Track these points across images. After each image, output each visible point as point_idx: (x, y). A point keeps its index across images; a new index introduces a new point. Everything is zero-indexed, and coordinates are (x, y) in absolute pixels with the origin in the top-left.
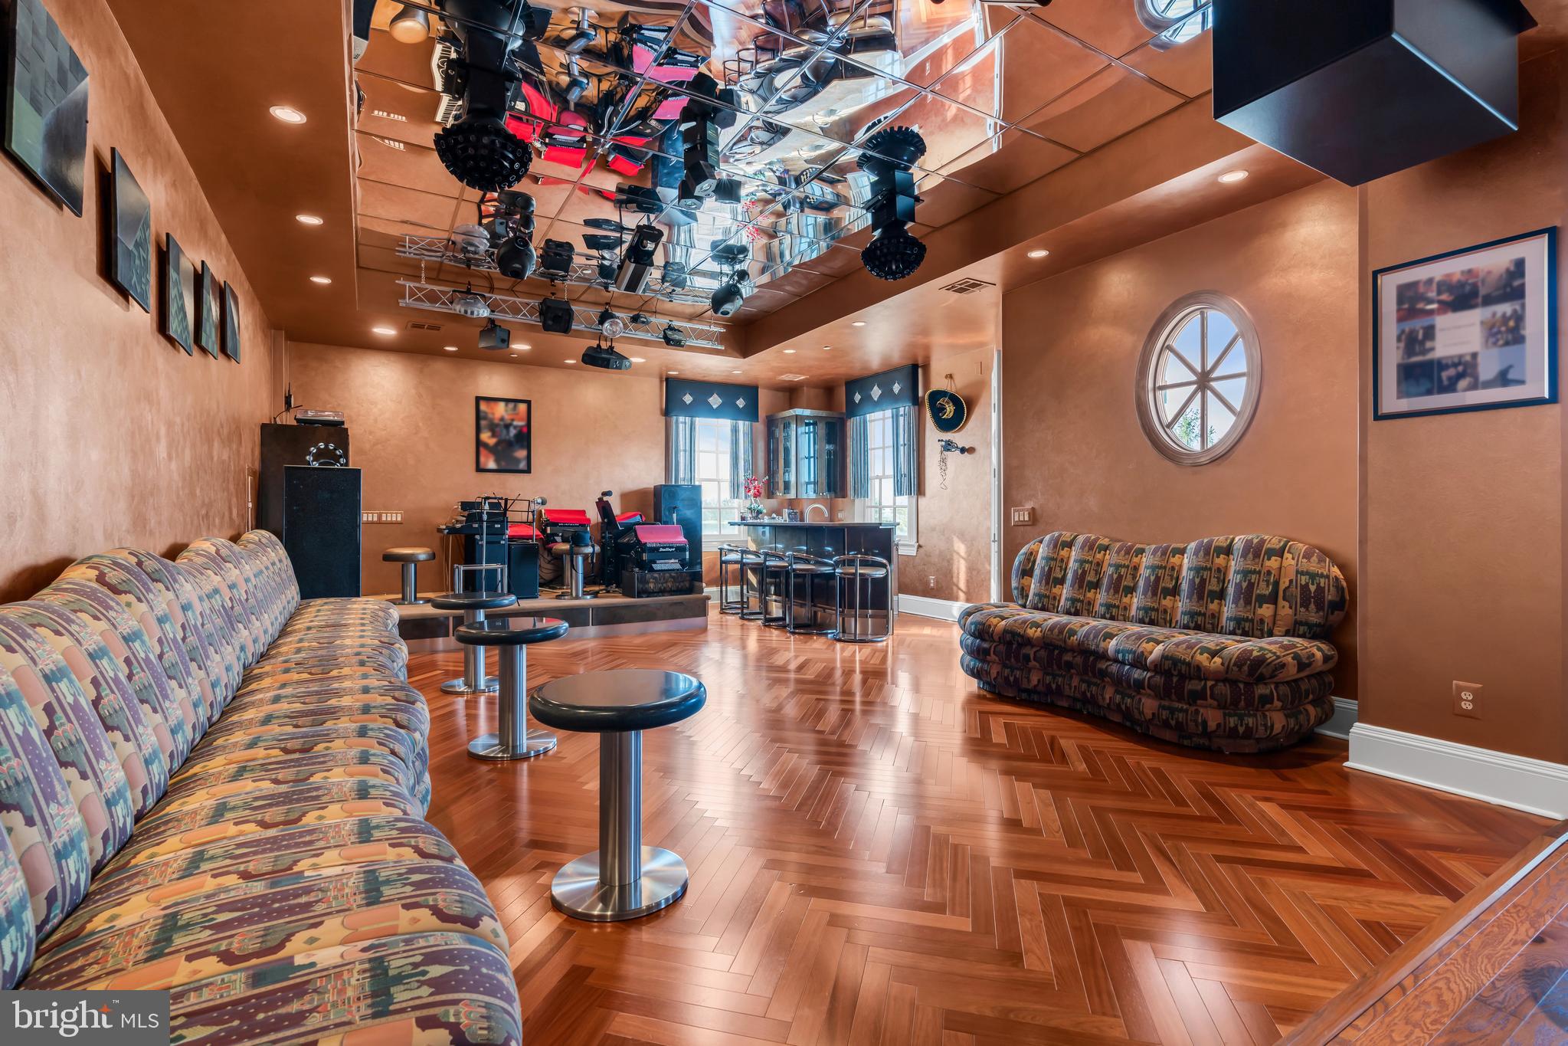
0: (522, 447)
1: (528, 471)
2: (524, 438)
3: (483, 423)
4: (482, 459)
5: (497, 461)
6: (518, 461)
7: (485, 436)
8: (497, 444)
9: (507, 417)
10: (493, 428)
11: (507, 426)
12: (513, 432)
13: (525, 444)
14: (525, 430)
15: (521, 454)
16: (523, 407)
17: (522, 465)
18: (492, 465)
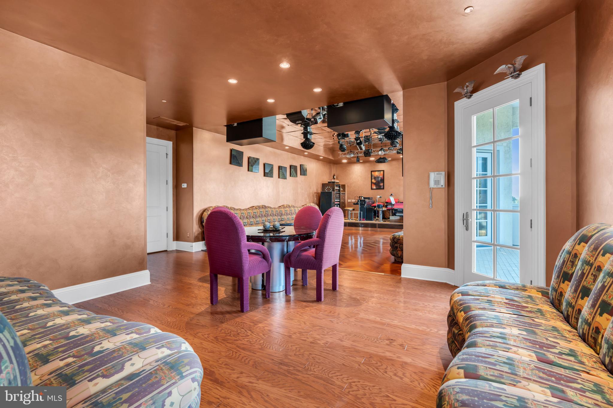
0: (382, 183)
1: (383, 189)
2: (383, 180)
3: (373, 177)
4: (372, 186)
5: (376, 187)
6: (381, 186)
7: (373, 181)
8: (376, 182)
9: (378, 175)
10: (375, 178)
11: (378, 178)
12: (380, 179)
13: (383, 181)
14: (383, 178)
15: (382, 184)
16: (382, 172)
17: (382, 187)
18: (374, 187)
